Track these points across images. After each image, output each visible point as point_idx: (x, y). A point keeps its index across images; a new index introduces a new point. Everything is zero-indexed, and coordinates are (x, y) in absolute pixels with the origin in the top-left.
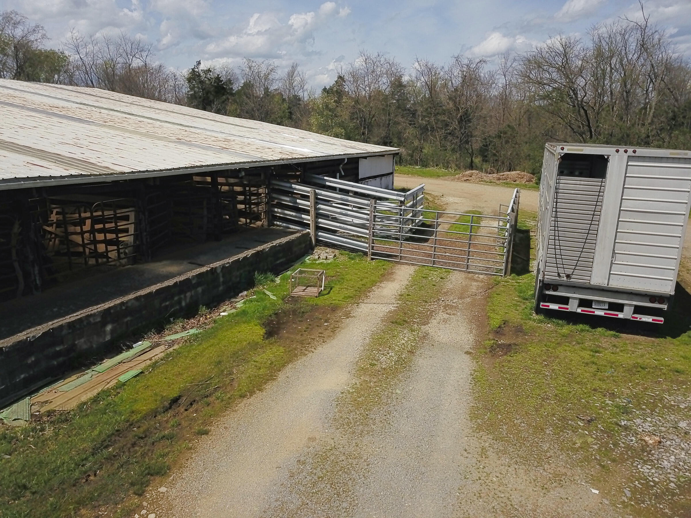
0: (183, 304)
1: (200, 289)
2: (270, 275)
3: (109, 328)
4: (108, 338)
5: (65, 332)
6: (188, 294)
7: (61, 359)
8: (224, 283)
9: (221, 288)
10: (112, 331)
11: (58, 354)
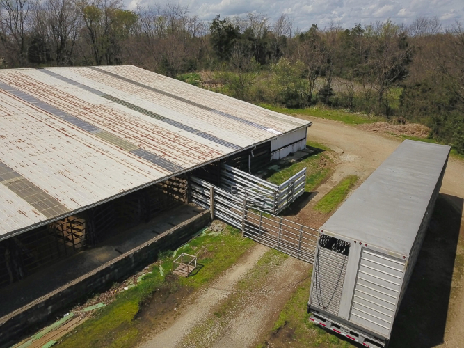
0: (104, 281)
1: (116, 271)
2: (170, 252)
3: (50, 307)
4: (50, 312)
5: (21, 317)
6: (108, 276)
7: (19, 330)
8: (135, 262)
9: (133, 265)
10: (52, 309)
11: (17, 328)
